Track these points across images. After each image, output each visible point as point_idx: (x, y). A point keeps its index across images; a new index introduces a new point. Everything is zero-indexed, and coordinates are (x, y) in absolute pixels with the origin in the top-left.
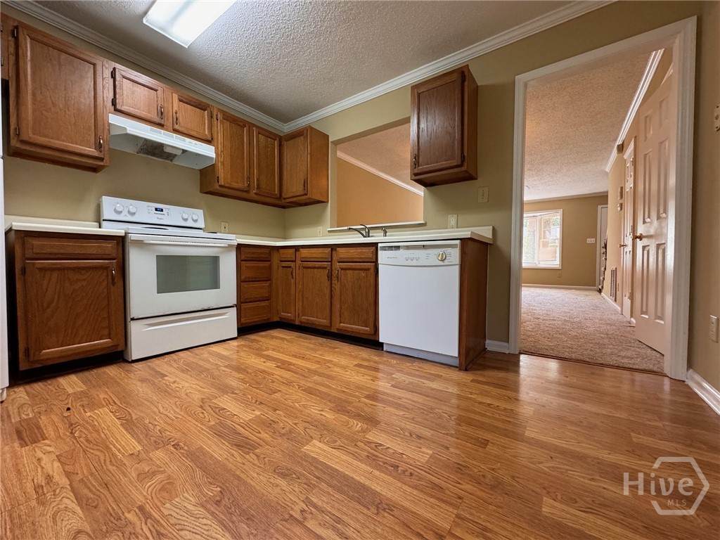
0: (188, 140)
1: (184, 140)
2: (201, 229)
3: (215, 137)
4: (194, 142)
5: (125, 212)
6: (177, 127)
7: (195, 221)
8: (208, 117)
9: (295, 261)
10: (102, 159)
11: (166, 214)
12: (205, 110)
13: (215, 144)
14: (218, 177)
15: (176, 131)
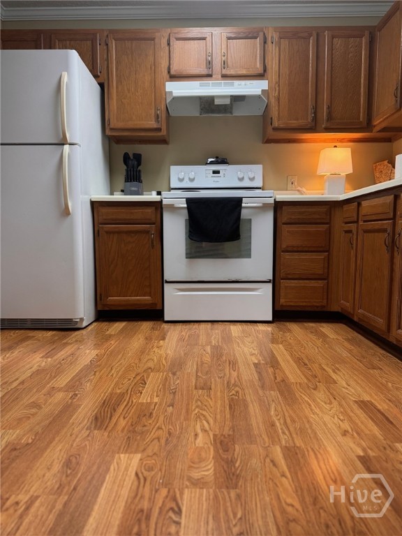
0: (237, 83)
1: (232, 84)
2: (260, 188)
3: (269, 67)
4: (243, 82)
5: (186, 179)
6: (224, 72)
7: (252, 179)
8: (260, 44)
9: (357, 222)
10: (159, 130)
11: (222, 176)
12: (256, 38)
13: (269, 77)
14: (272, 118)
15: (224, 76)
